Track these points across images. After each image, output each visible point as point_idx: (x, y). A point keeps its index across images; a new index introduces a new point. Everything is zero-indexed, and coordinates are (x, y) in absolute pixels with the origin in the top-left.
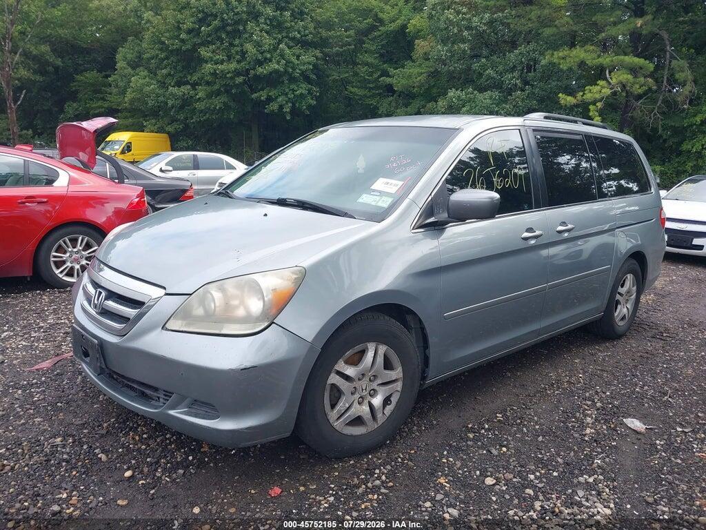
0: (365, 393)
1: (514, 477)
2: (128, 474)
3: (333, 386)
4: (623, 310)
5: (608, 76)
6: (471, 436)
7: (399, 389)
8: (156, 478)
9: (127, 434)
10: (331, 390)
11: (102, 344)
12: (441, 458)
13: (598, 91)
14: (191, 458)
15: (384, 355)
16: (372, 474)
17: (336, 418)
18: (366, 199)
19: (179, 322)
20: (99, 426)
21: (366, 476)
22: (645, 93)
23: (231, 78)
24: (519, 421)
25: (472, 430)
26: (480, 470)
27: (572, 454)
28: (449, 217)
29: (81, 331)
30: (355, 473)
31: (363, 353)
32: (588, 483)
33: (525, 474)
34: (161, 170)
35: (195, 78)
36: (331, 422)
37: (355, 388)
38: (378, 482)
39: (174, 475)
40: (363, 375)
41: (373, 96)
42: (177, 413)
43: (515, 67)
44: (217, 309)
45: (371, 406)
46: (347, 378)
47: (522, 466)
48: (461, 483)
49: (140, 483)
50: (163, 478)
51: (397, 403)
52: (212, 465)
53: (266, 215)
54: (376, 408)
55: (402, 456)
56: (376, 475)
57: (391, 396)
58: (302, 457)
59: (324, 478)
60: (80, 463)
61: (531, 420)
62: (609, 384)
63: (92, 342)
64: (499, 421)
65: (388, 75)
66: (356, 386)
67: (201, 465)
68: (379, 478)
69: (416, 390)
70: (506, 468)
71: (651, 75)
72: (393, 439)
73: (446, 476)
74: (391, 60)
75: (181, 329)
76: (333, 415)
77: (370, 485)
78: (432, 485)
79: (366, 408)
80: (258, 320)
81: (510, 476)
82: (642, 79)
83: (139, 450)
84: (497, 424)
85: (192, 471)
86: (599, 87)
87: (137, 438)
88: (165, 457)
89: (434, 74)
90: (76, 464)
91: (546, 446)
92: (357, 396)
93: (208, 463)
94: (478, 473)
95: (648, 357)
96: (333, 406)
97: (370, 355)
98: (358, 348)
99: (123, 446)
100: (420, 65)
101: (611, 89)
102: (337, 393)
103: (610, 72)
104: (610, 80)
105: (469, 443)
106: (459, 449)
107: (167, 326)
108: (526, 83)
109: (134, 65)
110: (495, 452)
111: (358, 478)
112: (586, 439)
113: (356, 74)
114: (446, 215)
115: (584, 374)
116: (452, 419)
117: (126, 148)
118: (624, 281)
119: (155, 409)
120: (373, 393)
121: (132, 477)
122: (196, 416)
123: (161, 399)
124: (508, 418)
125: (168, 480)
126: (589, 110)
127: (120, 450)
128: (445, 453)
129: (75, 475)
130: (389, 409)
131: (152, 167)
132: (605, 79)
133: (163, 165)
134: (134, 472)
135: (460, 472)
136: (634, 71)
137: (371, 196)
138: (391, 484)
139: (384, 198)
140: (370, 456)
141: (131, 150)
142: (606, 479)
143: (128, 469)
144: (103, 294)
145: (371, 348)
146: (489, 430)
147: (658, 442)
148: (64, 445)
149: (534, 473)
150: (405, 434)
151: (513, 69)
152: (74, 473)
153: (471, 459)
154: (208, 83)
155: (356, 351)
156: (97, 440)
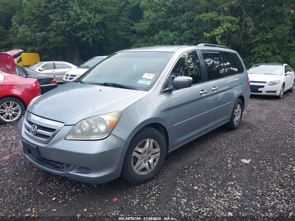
0: (146, 158)
1: (205, 185)
2: (54, 199)
3: (134, 157)
4: (237, 118)
5: (222, 24)
6: (186, 171)
7: (159, 156)
8: (66, 199)
9: (49, 183)
10: (133, 159)
11: (38, 147)
12: (176, 181)
13: (218, 31)
14: (78, 190)
15: (153, 143)
16: (151, 189)
17: (136, 169)
18: (140, 82)
19: (71, 136)
20: (36, 181)
21: (149, 190)
22: (236, 31)
23: (65, 28)
24: (203, 164)
25: (186, 169)
26: (192, 184)
27: (225, 175)
28: (173, 87)
29: (27, 142)
30: (145, 190)
31: (145, 143)
32: (231, 184)
33: (208, 184)
34: (39, 70)
35: (48, 28)
36: (134, 170)
37: (142, 157)
38: (154, 192)
39: (73, 197)
40: (145, 151)
41: (128, 35)
42: (73, 172)
43: (184, 21)
44: (87, 130)
45: (149, 163)
46: (139, 153)
47: (207, 181)
48: (186, 189)
49: (60, 202)
50: (69, 199)
51: (158, 161)
52: (87, 192)
53: (101, 90)
54: (151, 164)
55: (161, 181)
56: (153, 190)
57: (156, 158)
58: (123, 185)
59: (133, 193)
60: (32, 197)
61: (208, 163)
62: (234, 147)
63: (33, 147)
64: (196, 165)
65: (133, 26)
66: (143, 156)
67: (83, 192)
68: (154, 190)
69: (165, 155)
70: (201, 182)
71: (238, 24)
72: (157, 175)
73: (180, 187)
74: (134, 19)
75: (73, 139)
76: (134, 168)
77: (151, 193)
78: (175, 191)
79: (147, 164)
80: (104, 133)
81: (203, 185)
82: (235, 25)
83: (56, 189)
84: (195, 166)
85: (80, 195)
86: (219, 29)
87: (54, 184)
88: (68, 191)
89: (152, 25)
90: (30, 197)
91: (215, 173)
92: (143, 160)
93: (86, 191)
94: (191, 185)
95: (247, 135)
96: (134, 165)
97: (148, 144)
98: (143, 141)
99: (49, 188)
100: (146, 21)
101: (224, 30)
102: (136, 159)
103: (223, 23)
104: (223, 26)
105: (186, 174)
106: (182, 177)
107: (66, 138)
108: (190, 28)
109: (20, 23)
110: (196, 177)
111: (146, 191)
112: (229, 168)
113: (120, 25)
114: (172, 87)
115: (225, 144)
116: (178, 165)
117: (19, 60)
118: (237, 107)
119: (63, 172)
120: (149, 158)
121: (56, 200)
122: (81, 173)
123: (65, 168)
124: (199, 163)
125: (71, 199)
126: (216, 39)
127: (48, 190)
128: (178, 178)
129: (31, 202)
130: (155, 163)
131: (35, 69)
132: (221, 26)
133: (40, 68)
134: (56, 198)
135: (185, 185)
136: (232, 22)
137: (143, 81)
138: (159, 192)
139: (148, 81)
140: (149, 183)
141: (22, 61)
142: (238, 183)
143: (53, 197)
144: (36, 127)
145: (148, 140)
146: (193, 168)
147: (254, 167)
148: (24, 190)
149: (212, 183)
150: (161, 173)
151: (184, 22)
152: (31, 201)
153: (188, 180)
154: (55, 31)
155: (142, 143)
156: (37, 187)
